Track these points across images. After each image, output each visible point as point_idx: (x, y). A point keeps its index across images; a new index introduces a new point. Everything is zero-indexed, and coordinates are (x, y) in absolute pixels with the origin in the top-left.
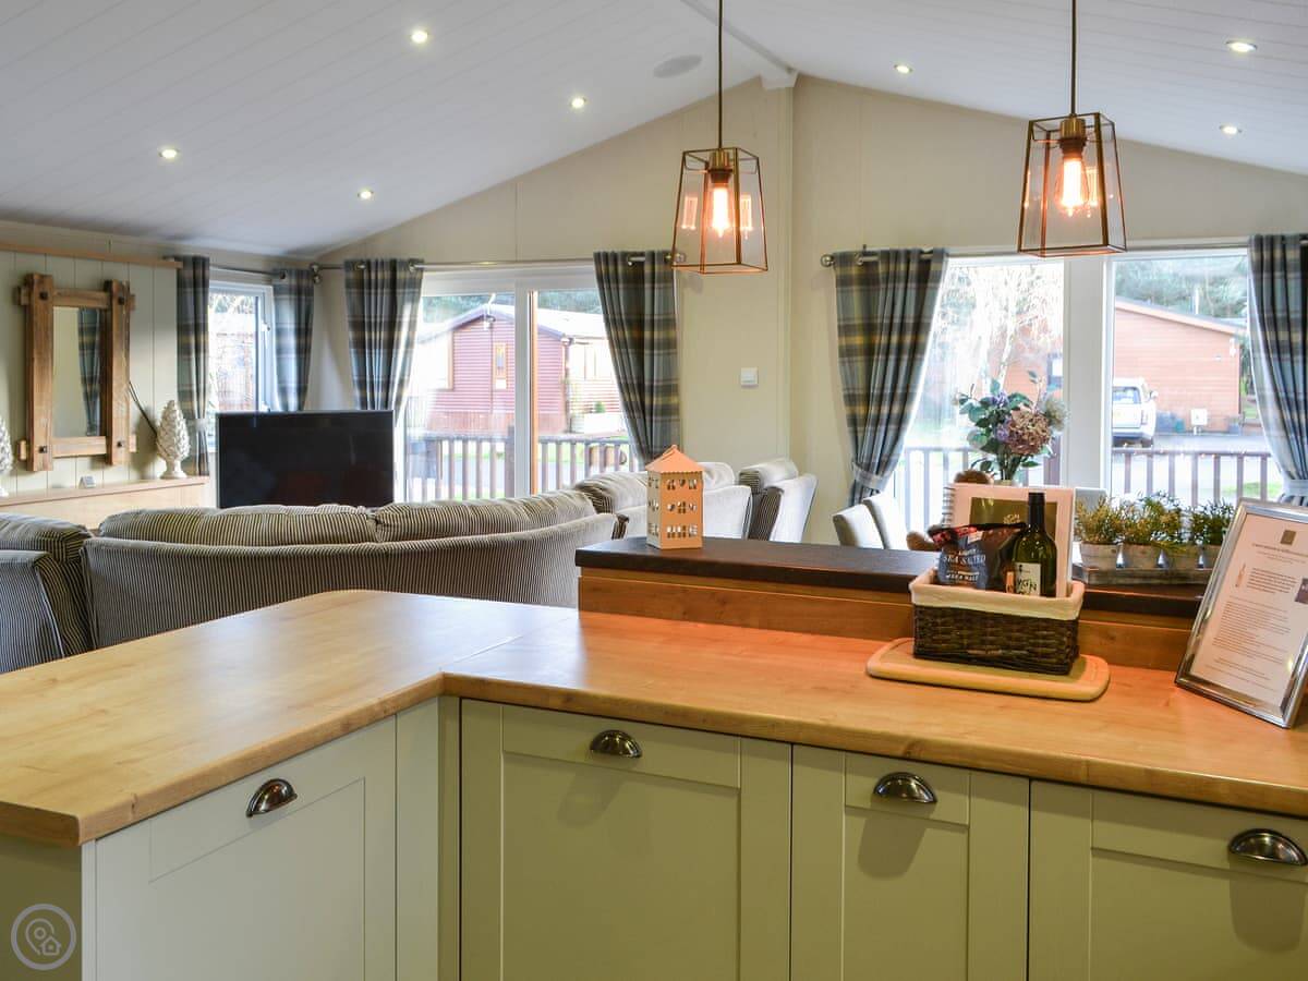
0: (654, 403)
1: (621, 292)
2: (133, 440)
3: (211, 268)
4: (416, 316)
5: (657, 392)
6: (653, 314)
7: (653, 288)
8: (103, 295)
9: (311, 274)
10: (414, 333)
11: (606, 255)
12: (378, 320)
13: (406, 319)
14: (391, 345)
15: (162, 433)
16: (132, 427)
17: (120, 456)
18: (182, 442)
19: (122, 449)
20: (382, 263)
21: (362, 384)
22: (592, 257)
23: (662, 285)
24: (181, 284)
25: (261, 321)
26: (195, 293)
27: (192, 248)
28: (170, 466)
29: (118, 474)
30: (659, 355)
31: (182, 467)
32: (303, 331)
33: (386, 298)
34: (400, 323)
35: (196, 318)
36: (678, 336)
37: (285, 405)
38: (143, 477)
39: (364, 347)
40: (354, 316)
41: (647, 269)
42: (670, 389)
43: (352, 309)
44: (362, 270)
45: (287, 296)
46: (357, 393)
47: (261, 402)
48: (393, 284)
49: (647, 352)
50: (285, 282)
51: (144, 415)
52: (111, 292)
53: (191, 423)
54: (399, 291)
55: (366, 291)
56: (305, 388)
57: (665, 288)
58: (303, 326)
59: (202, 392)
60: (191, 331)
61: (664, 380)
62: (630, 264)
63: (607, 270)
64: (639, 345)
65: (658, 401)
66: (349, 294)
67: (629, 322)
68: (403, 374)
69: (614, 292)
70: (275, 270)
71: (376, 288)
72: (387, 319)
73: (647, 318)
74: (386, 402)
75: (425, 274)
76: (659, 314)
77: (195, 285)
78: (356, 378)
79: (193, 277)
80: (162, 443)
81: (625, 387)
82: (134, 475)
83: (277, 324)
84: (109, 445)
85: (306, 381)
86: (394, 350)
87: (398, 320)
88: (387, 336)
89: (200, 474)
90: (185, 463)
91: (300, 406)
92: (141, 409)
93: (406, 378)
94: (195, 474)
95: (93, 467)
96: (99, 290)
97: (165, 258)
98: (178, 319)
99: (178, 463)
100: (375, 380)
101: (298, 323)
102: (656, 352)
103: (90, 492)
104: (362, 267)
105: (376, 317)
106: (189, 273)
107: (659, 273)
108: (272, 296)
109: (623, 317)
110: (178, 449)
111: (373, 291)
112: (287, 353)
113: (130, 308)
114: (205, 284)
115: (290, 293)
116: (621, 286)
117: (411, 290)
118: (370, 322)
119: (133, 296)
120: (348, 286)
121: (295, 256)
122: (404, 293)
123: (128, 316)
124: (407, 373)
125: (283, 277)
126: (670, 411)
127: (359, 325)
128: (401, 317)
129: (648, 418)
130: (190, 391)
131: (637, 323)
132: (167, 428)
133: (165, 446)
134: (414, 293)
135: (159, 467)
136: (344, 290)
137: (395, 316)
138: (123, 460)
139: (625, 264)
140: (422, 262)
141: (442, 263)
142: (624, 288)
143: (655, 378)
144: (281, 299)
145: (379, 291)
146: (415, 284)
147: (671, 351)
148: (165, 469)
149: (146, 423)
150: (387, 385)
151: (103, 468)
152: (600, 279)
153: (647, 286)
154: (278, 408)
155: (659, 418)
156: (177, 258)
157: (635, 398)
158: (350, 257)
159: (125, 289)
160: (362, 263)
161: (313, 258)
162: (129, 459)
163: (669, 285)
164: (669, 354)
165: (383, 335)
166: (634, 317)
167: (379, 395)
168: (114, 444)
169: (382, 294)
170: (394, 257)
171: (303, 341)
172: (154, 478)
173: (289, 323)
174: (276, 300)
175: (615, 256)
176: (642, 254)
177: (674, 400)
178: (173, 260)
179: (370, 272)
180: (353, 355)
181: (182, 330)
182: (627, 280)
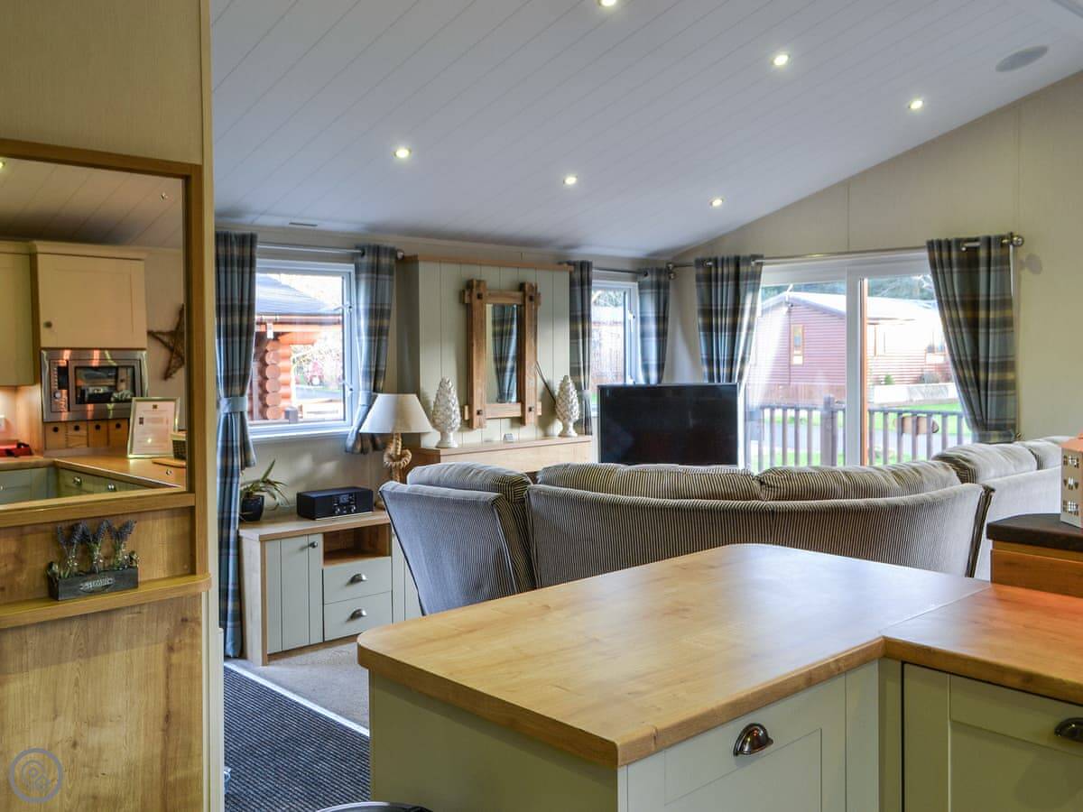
0: (990, 378)
1: (955, 276)
2: (539, 406)
3: (594, 271)
4: (756, 304)
5: (993, 369)
6: (988, 295)
7: (989, 271)
8: (519, 294)
9: (668, 271)
10: (754, 319)
11: (939, 243)
12: (724, 307)
13: (748, 307)
14: (734, 328)
15: (560, 401)
16: (539, 397)
17: (531, 418)
18: (575, 408)
19: (532, 413)
20: (728, 260)
21: (710, 362)
22: (925, 244)
23: (998, 268)
24: (572, 283)
25: (627, 311)
26: (582, 290)
27: (579, 254)
28: (566, 427)
29: (529, 432)
30: (995, 333)
31: (574, 427)
32: (662, 319)
33: (731, 288)
34: (743, 310)
35: (583, 310)
36: (1015, 314)
37: (647, 379)
38: (546, 435)
39: (712, 331)
40: (703, 305)
41: (982, 253)
42: (1007, 365)
43: (702, 299)
44: (710, 267)
45: (649, 291)
46: (705, 369)
47: (628, 377)
48: (737, 277)
49: (982, 331)
50: (648, 279)
51: (547, 386)
52: (524, 291)
53: (579, 393)
54: (742, 283)
55: (713, 283)
56: (663, 365)
57: (1002, 270)
58: (662, 315)
59: (586, 369)
60: (580, 319)
61: (999, 357)
62: (964, 249)
63: (941, 255)
64: (973, 325)
65: (993, 376)
66: (698, 286)
67: (963, 304)
68: (744, 353)
69: (947, 276)
70: (639, 269)
71: (722, 281)
72: (732, 307)
73: (982, 298)
74: (730, 377)
75: (764, 268)
76: (995, 295)
77: (582, 284)
78: (704, 357)
79: (581, 277)
80: (560, 408)
81: (958, 363)
82: (540, 433)
83: (641, 313)
84: (523, 410)
85: (664, 359)
86: (737, 333)
87: (740, 307)
88: (731, 322)
89: (586, 434)
90: (576, 424)
91: (660, 379)
92: (544, 381)
93: (747, 356)
94: (582, 434)
95: (512, 426)
96: (515, 291)
97: (560, 263)
98: (570, 311)
99: (571, 424)
100: (721, 358)
101: (658, 312)
102: (991, 330)
103: (510, 446)
104: (710, 264)
105: (722, 305)
106: (577, 275)
107: (995, 258)
108: (637, 291)
109: (958, 299)
110: (572, 413)
111: (719, 283)
112: (649, 337)
113: (537, 304)
114: (589, 283)
115: (652, 289)
116: (955, 270)
117: (753, 281)
118: (717, 310)
119: (539, 294)
120: (698, 279)
121: (656, 258)
122: (746, 284)
123: (536, 309)
124: (747, 352)
125: (646, 275)
126: (1007, 387)
127: (707, 312)
128: (744, 304)
129: (983, 392)
130: (578, 368)
131: (972, 305)
132: (564, 397)
133: (562, 410)
134: (754, 284)
135: (557, 427)
136: (694, 283)
137: (739, 304)
138: (533, 421)
139: (958, 249)
140: (761, 257)
141: (777, 258)
142: (958, 272)
143: (991, 355)
144: (644, 293)
145: (725, 283)
146: (756, 276)
147: (1008, 329)
148: (561, 428)
149: (548, 394)
150: (731, 362)
151: (519, 427)
152: (933, 265)
153: (983, 269)
154: (641, 381)
155: (995, 393)
156: (569, 263)
157: (969, 374)
158: (700, 256)
159: (534, 288)
160: (710, 260)
161: (669, 258)
162: (536, 419)
163: (1006, 267)
164: (1005, 332)
165: (728, 320)
166: (967, 299)
167: (724, 371)
168: (527, 409)
169: (727, 286)
170: (737, 254)
171: (661, 326)
172: (553, 435)
173: (651, 312)
174: (640, 294)
175: (949, 243)
176: (976, 240)
177: (1010, 376)
178: (566, 265)
179: (717, 267)
180: (702, 338)
181: (573, 319)
182: (960, 263)
